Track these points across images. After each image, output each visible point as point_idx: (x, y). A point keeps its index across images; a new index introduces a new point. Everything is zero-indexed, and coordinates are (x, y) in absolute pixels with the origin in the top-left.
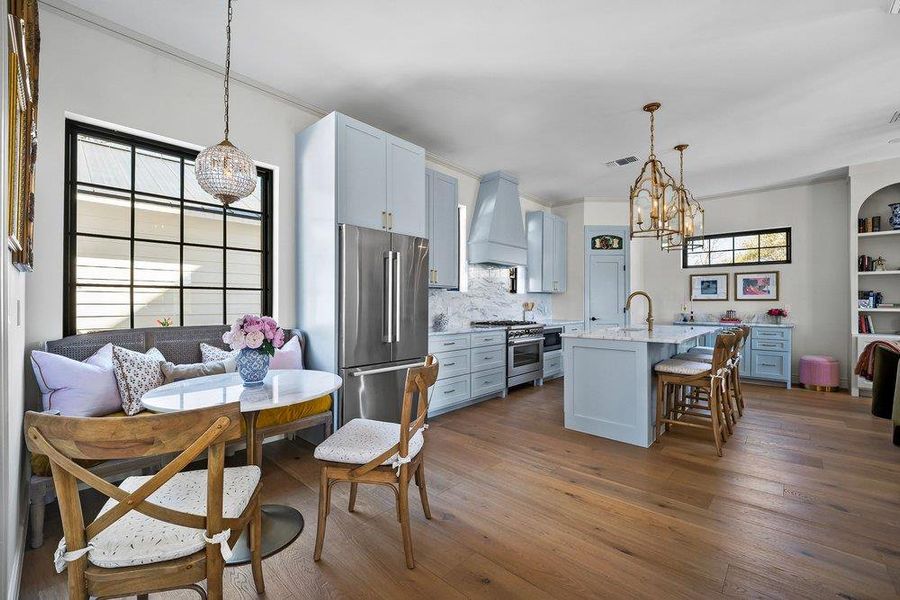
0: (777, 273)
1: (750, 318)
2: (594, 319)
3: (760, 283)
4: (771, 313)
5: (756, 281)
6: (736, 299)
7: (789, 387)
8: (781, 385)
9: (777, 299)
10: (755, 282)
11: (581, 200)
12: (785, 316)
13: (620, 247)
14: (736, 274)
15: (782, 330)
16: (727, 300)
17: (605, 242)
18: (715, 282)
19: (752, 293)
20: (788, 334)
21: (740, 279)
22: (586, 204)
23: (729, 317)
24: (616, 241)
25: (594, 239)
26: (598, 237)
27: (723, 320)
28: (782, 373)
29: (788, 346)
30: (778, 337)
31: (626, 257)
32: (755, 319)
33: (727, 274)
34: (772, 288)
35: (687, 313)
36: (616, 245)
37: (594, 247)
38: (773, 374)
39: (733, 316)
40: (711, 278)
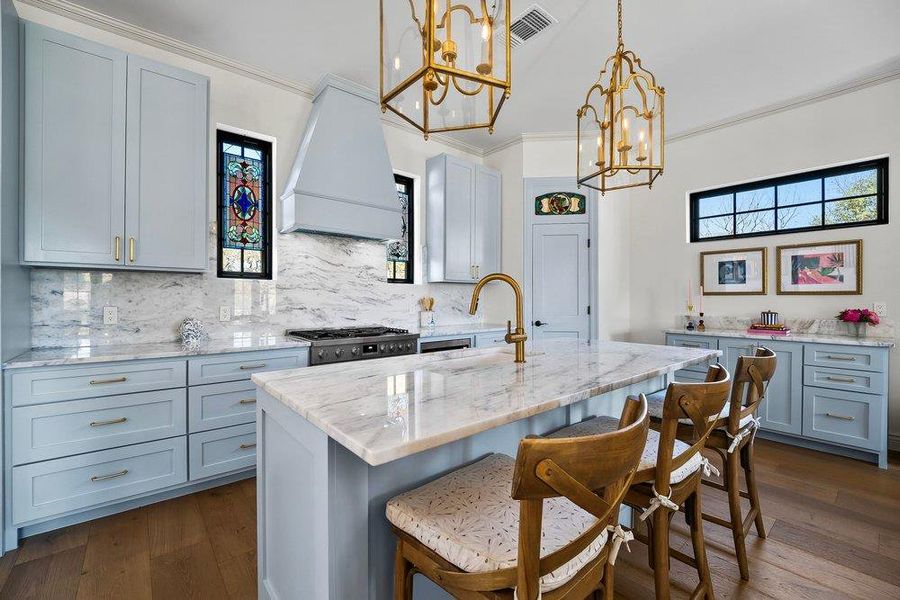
0: (858, 243)
1: (805, 326)
2: (538, 324)
3: (824, 264)
4: (845, 317)
5: (816, 260)
6: (779, 293)
7: (883, 463)
8: (869, 460)
9: (858, 292)
10: (814, 261)
11: (520, 140)
12: (874, 323)
13: (582, 211)
14: (779, 249)
15: (869, 352)
16: (763, 293)
17: (556, 203)
18: (742, 264)
19: (810, 281)
20: (882, 360)
21: (787, 255)
22: (527, 146)
23: (765, 324)
24: (575, 202)
25: (539, 199)
26: (547, 196)
27: (754, 328)
28: (866, 435)
29: (881, 384)
30: (859, 364)
31: (592, 227)
32: (814, 328)
33: (762, 250)
34: (848, 272)
35: (695, 314)
36: (575, 207)
37: (539, 212)
38: (848, 435)
39: (772, 322)
40: (736, 257)
